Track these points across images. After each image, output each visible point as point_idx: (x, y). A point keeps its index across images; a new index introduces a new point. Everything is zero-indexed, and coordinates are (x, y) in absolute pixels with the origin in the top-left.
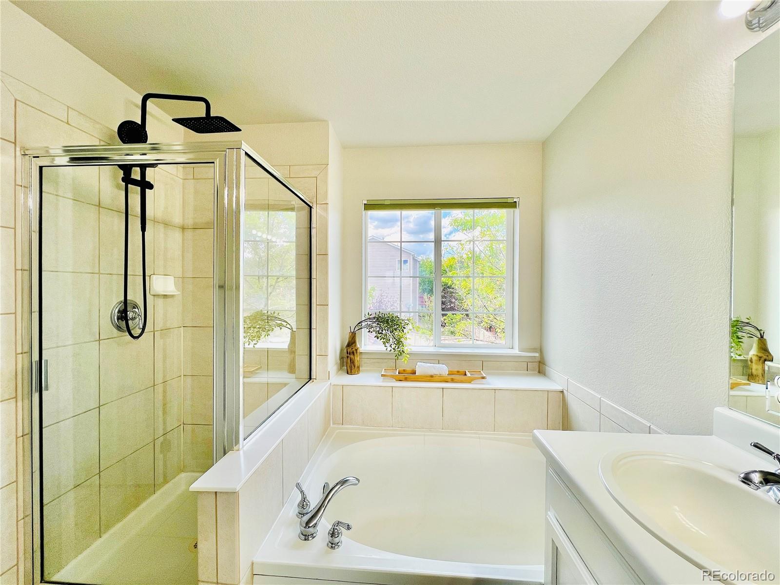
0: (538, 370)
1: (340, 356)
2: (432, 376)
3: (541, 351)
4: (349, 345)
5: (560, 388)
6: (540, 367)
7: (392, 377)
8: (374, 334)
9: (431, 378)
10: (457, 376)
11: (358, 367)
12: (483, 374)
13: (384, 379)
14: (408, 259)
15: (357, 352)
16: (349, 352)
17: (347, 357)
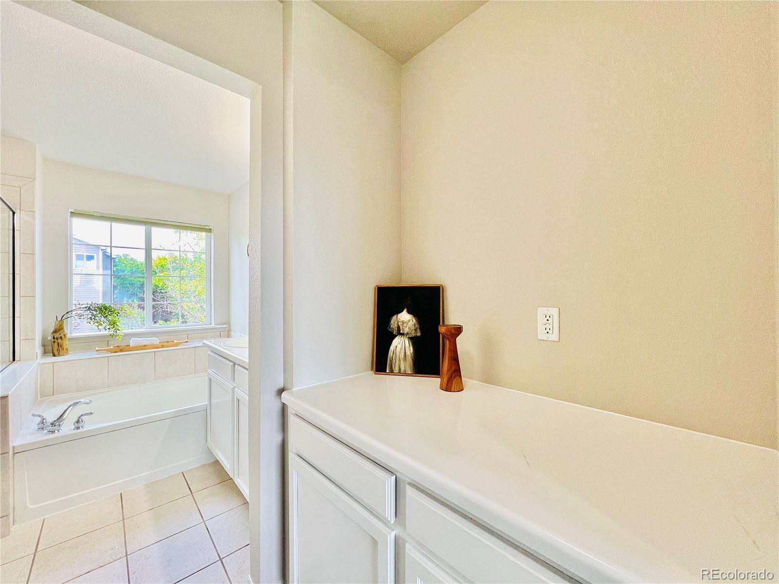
0: (227, 336)
1: (42, 344)
3: (229, 324)
4: (55, 332)
6: (229, 334)
7: (108, 350)
9: (144, 347)
10: (167, 343)
11: (67, 350)
13: (99, 353)
15: (65, 337)
16: (55, 337)
17: (54, 342)
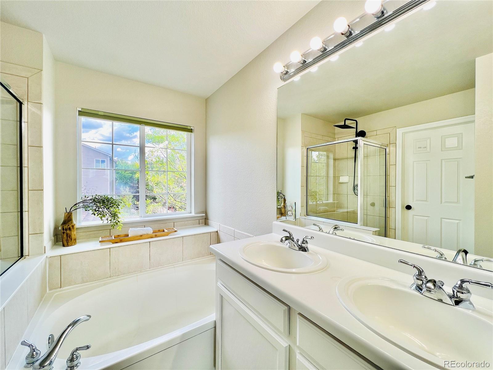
0: (204, 224)
1: (54, 234)
2: (141, 236)
3: (206, 213)
4: (65, 223)
5: (216, 230)
6: (206, 221)
7: (110, 241)
8: (91, 212)
9: (141, 237)
10: (159, 233)
11: (75, 240)
12: (175, 229)
13: (101, 244)
14: (106, 160)
15: (73, 228)
16: (64, 228)
17: (64, 233)
